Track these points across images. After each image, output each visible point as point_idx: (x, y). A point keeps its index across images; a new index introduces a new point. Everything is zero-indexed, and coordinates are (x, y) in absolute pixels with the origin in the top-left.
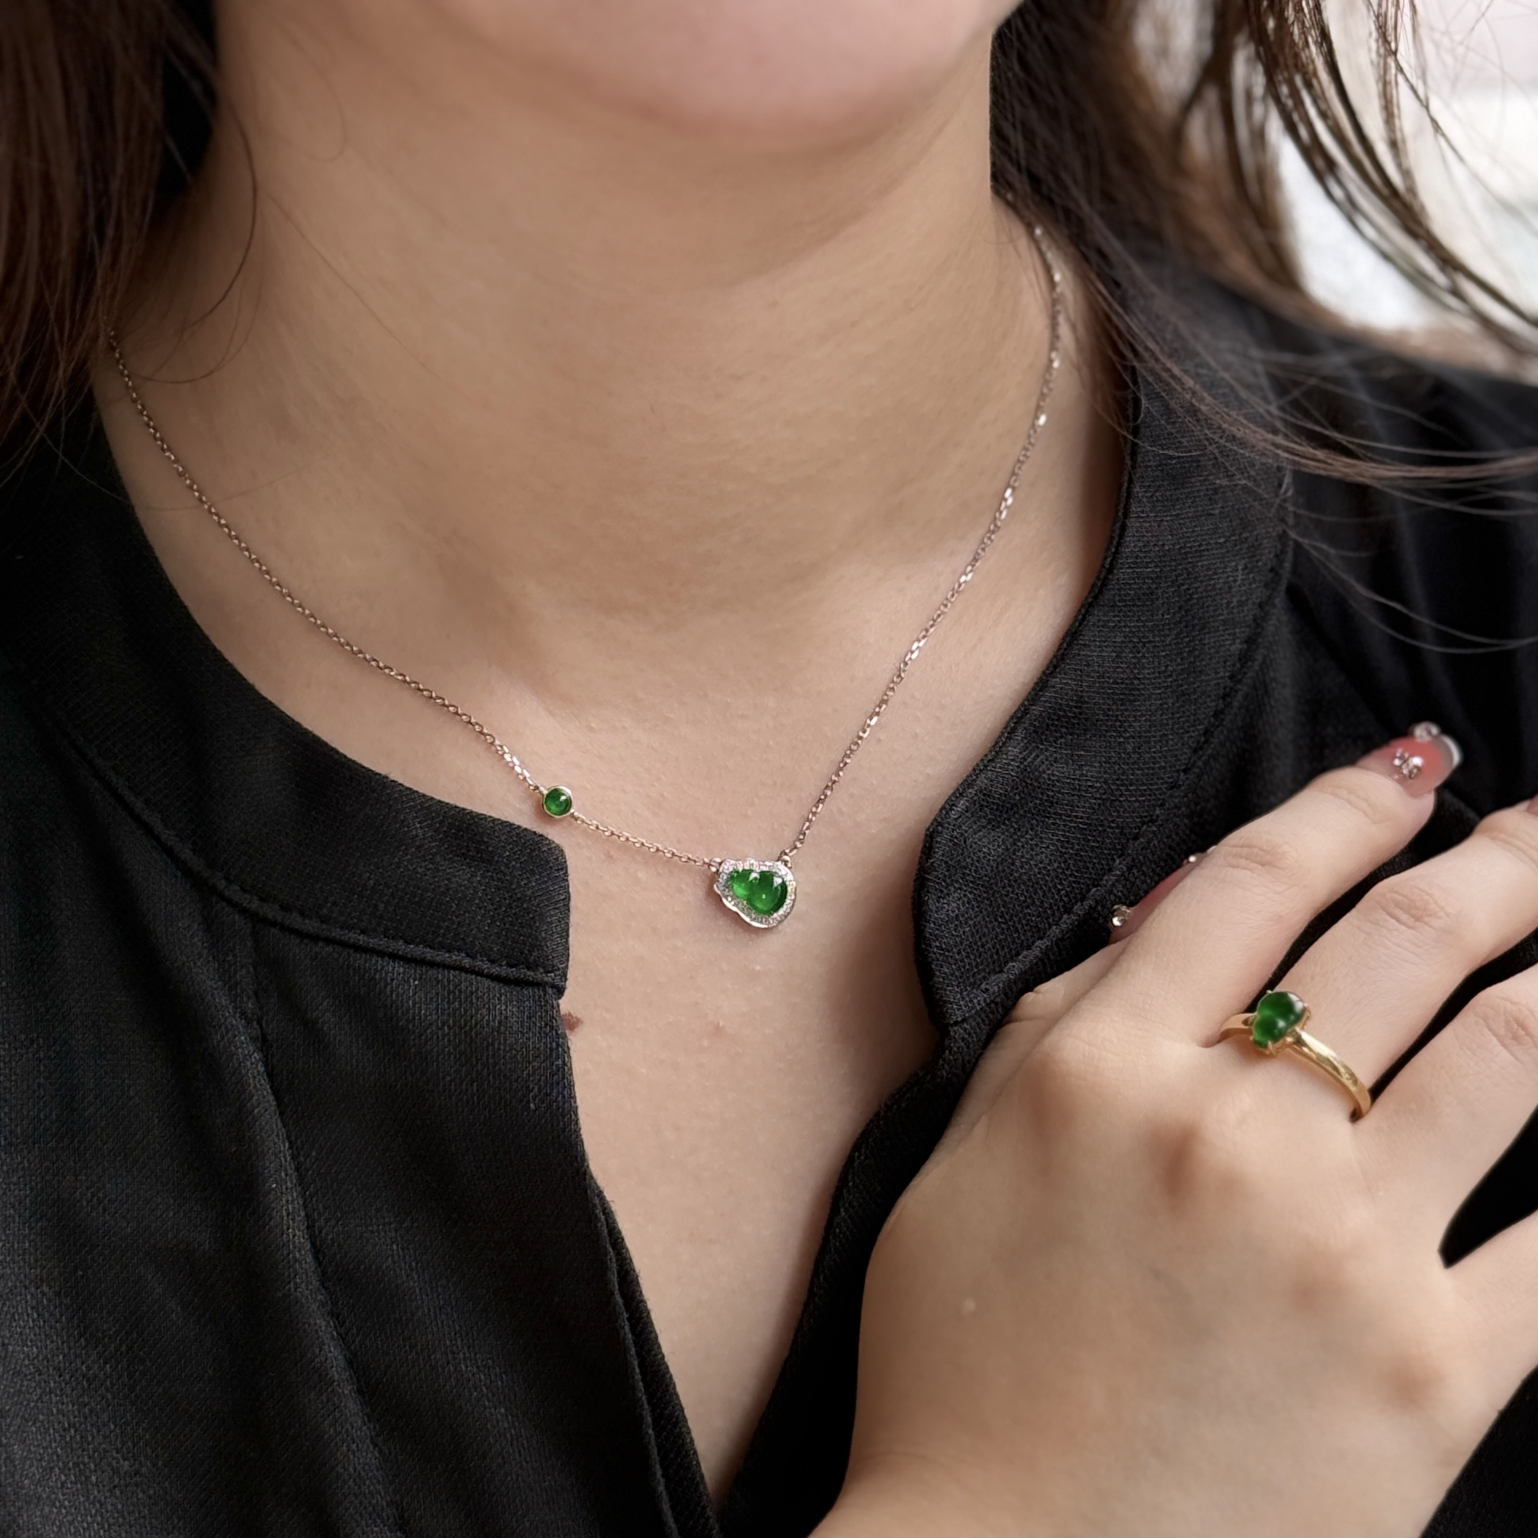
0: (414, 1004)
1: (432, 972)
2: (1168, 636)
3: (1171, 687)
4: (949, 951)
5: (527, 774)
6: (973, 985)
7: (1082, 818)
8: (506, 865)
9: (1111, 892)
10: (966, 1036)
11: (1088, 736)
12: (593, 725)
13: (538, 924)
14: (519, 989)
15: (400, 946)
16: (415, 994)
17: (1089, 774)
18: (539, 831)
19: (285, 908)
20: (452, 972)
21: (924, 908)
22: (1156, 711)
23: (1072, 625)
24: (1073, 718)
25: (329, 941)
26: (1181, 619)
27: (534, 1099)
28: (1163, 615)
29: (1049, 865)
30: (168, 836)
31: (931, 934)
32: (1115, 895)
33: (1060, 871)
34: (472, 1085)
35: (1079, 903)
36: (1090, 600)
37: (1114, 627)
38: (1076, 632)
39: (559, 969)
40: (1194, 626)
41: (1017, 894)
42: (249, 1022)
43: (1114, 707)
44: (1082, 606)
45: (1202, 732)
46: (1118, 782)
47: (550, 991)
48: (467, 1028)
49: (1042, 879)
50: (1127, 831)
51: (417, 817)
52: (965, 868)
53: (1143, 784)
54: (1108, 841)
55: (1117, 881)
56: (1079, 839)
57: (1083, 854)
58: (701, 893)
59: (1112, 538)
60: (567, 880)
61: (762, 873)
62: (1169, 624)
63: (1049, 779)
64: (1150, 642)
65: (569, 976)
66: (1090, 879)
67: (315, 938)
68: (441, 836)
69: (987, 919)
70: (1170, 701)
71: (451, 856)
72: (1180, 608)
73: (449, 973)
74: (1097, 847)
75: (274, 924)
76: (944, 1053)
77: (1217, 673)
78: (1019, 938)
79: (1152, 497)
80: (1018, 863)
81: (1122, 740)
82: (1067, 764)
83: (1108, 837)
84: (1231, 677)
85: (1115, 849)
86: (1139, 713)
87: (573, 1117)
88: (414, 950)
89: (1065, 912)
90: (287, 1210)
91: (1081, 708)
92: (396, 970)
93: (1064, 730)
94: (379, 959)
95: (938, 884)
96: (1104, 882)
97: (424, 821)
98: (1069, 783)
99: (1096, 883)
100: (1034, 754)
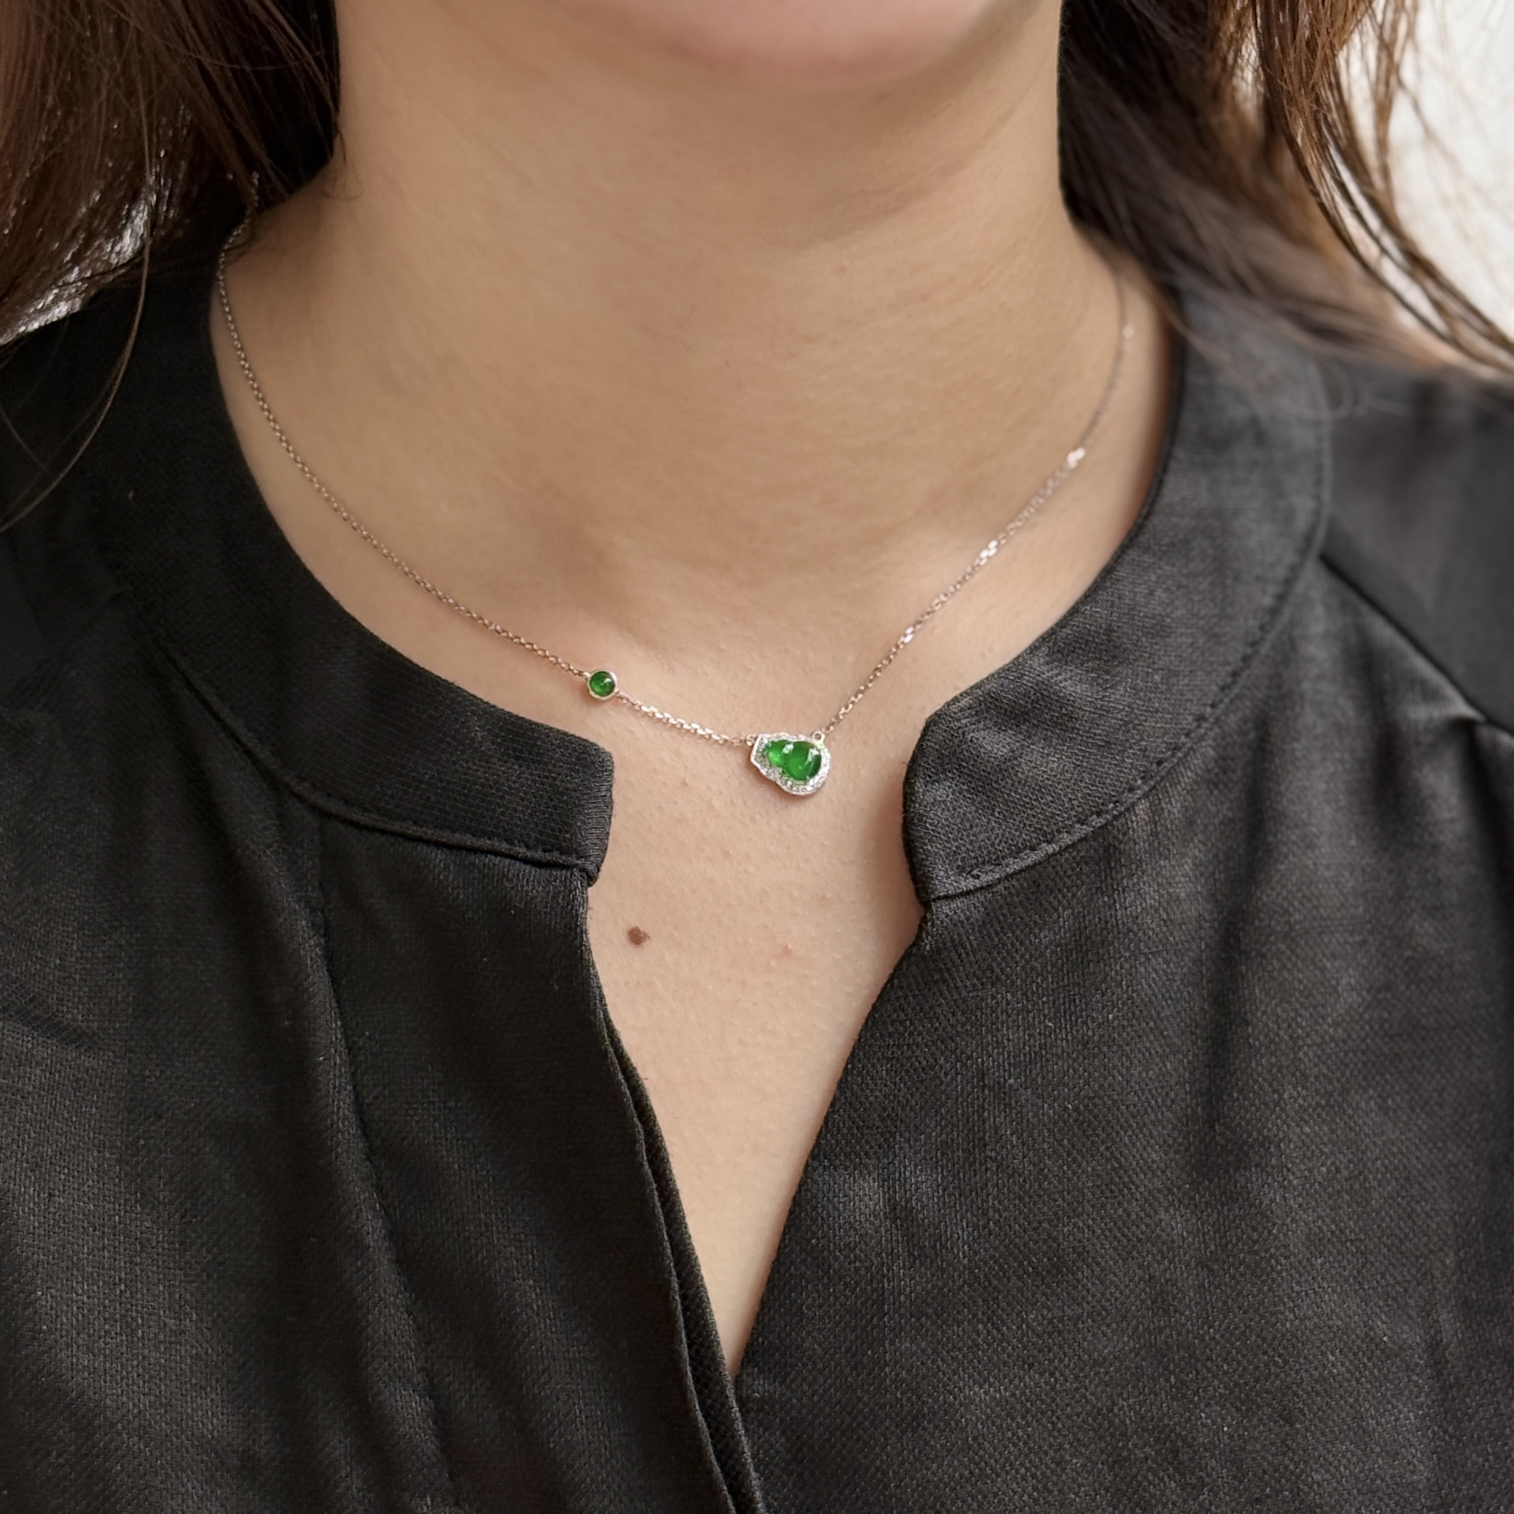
1: (471, 857)
2: (1202, 583)
6: (961, 869)
8: (554, 765)
9: (1130, 809)
13: (575, 815)
14: (549, 871)
15: (445, 834)
18: (591, 739)
19: (347, 802)
20: (488, 856)
21: (910, 789)
24: (1102, 644)
25: (383, 832)
26: (1215, 569)
27: (558, 981)
29: (1060, 774)
30: (250, 740)
31: (916, 814)
33: (1073, 781)
35: (1094, 817)
36: (1126, 542)
37: (1148, 568)
39: (592, 856)
42: (313, 910)
43: (1143, 639)
45: (1230, 673)
47: (577, 873)
49: (1051, 786)
50: (1151, 754)
51: (478, 721)
52: (962, 761)
53: (1169, 713)
54: (1129, 761)
55: (1138, 800)
56: (1096, 755)
62: (1203, 573)
63: (1070, 695)
64: (1184, 586)
66: (1106, 794)
67: (371, 829)
68: (499, 740)
69: (982, 811)
70: (1201, 641)
71: (505, 757)
72: (1215, 560)
73: (486, 857)
75: (337, 817)
76: (927, 924)
77: (1246, 622)
78: (1020, 836)
80: (1024, 766)
82: (1092, 686)
84: (1262, 628)
88: (458, 838)
89: (1078, 822)
90: (334, 1085)
91: (1109, 635)
92: (438, 856)
93: (1091, 655)
94: (425, 846)
95: (927, 769)
96: (1123, 799)
97: (483, 726)
98: (1091, 702)
99: (1114, 799)
100: (1055, 671)
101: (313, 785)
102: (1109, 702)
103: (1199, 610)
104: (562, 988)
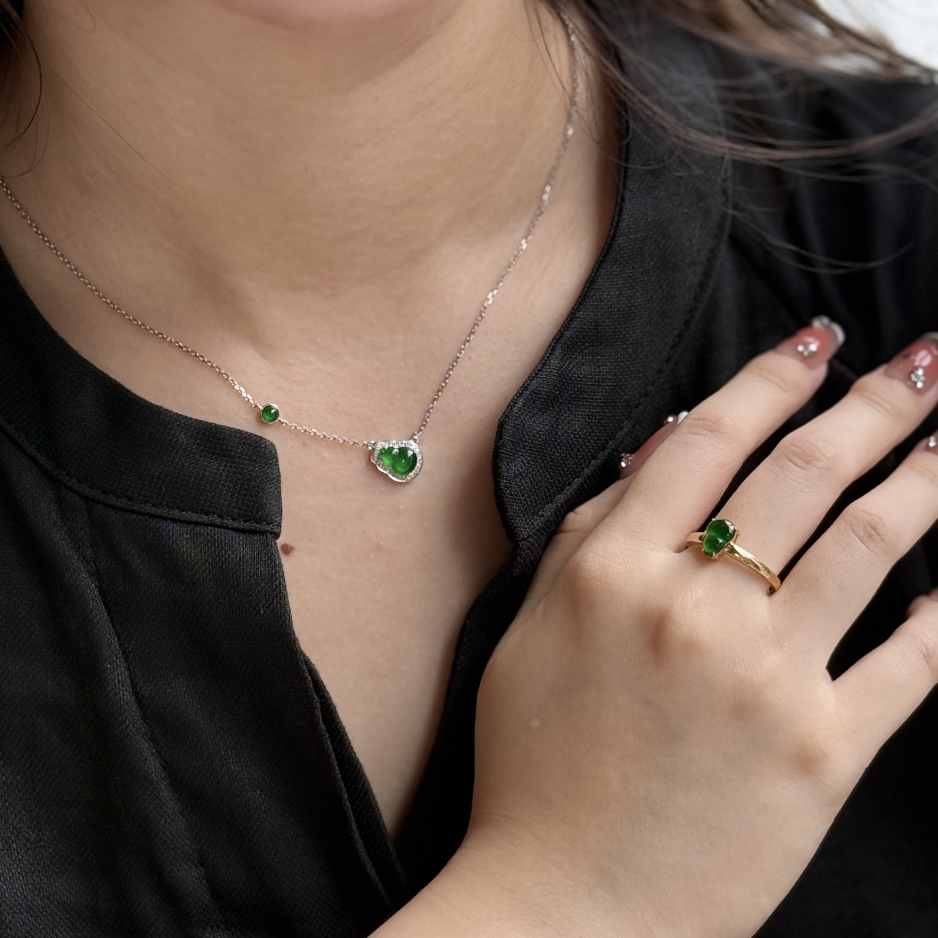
0: (187, 550)
1: (197, 529)
2: (653, 276)
3: (655, 309)
4: (516, 496)
5: (250, 397)
6: (533, 514)
7: (600, 399)
8: (239, 457)
10: (531, 546)
11: (603, 346)
12: (290, 362)
13: (261, 494)
14: (251, 536)
15: (176, 513)
16: (187, 543)
17: (605, 371)
18: (259, 433)
19: (104, 492)
20: (209, 528)
21: (499, 470)
22: (647, 325)
23: (590, 275)
24: (593, 336)
25: (133, 512)
26: (661, 264)
27: (263, 607)
28: (649, 263)
29: (580, 431)
31: (504, 486)
33: (588, 434)
34: (225, 599)
35: (602, 452)
36: (601, 258)
37: (617, 275)
38: (592, 280)
39: (275, 521)
40: (669, 269)
41: (560, 453)
42: (88, 564)
43: (619, 326)
44: (596, 263)
45: (677, 335)
46: (623, 373)
47: (270, 536)
48: (220, 563)
49: (576, 441)
50: (631, 403)
51: (182, 431)
52: (525, 442)
53: (640, 372)
54: (618, 411)
55: (626, 434)
56: (599, 413)
57: (602, 421)
59: (614, 217)
60: (278, 465)
61: (400, 449)
62: (653, 268)
63: (578, 377)
64: (641, 281)
65: (282, 525)
66: (608, 436)
67: (125, 510)
68: (198, 441)
69: (541, 471)
70: (655, 318)
71: (205, 453)
72: (660, 257)
73: (208, 528)
74: (611, 416)
75: (98, 502)
76: (517, 558)
77: (684, 297)
78: (563, 480)
79: (639, 187)
80: (560, 433)
82: (590, 365)
83: (618, 409)
84: (695, 299)
85: (623, 415)
86: (636, 328)
87: (287, 617)
88: (185, 515)
89: (592, 459)
90: (118, 680)
91: (597, 329)
92: (175, 528)
93: (587, 344)
94: (164, 522)
95: (507, 454)
96: (617, 437)
97: (187, 433)
98: (591, 378)
99: (612, 438)
100: (568, 362)
102: (603, 376)
103: (652, 296)
104: (265, 612)
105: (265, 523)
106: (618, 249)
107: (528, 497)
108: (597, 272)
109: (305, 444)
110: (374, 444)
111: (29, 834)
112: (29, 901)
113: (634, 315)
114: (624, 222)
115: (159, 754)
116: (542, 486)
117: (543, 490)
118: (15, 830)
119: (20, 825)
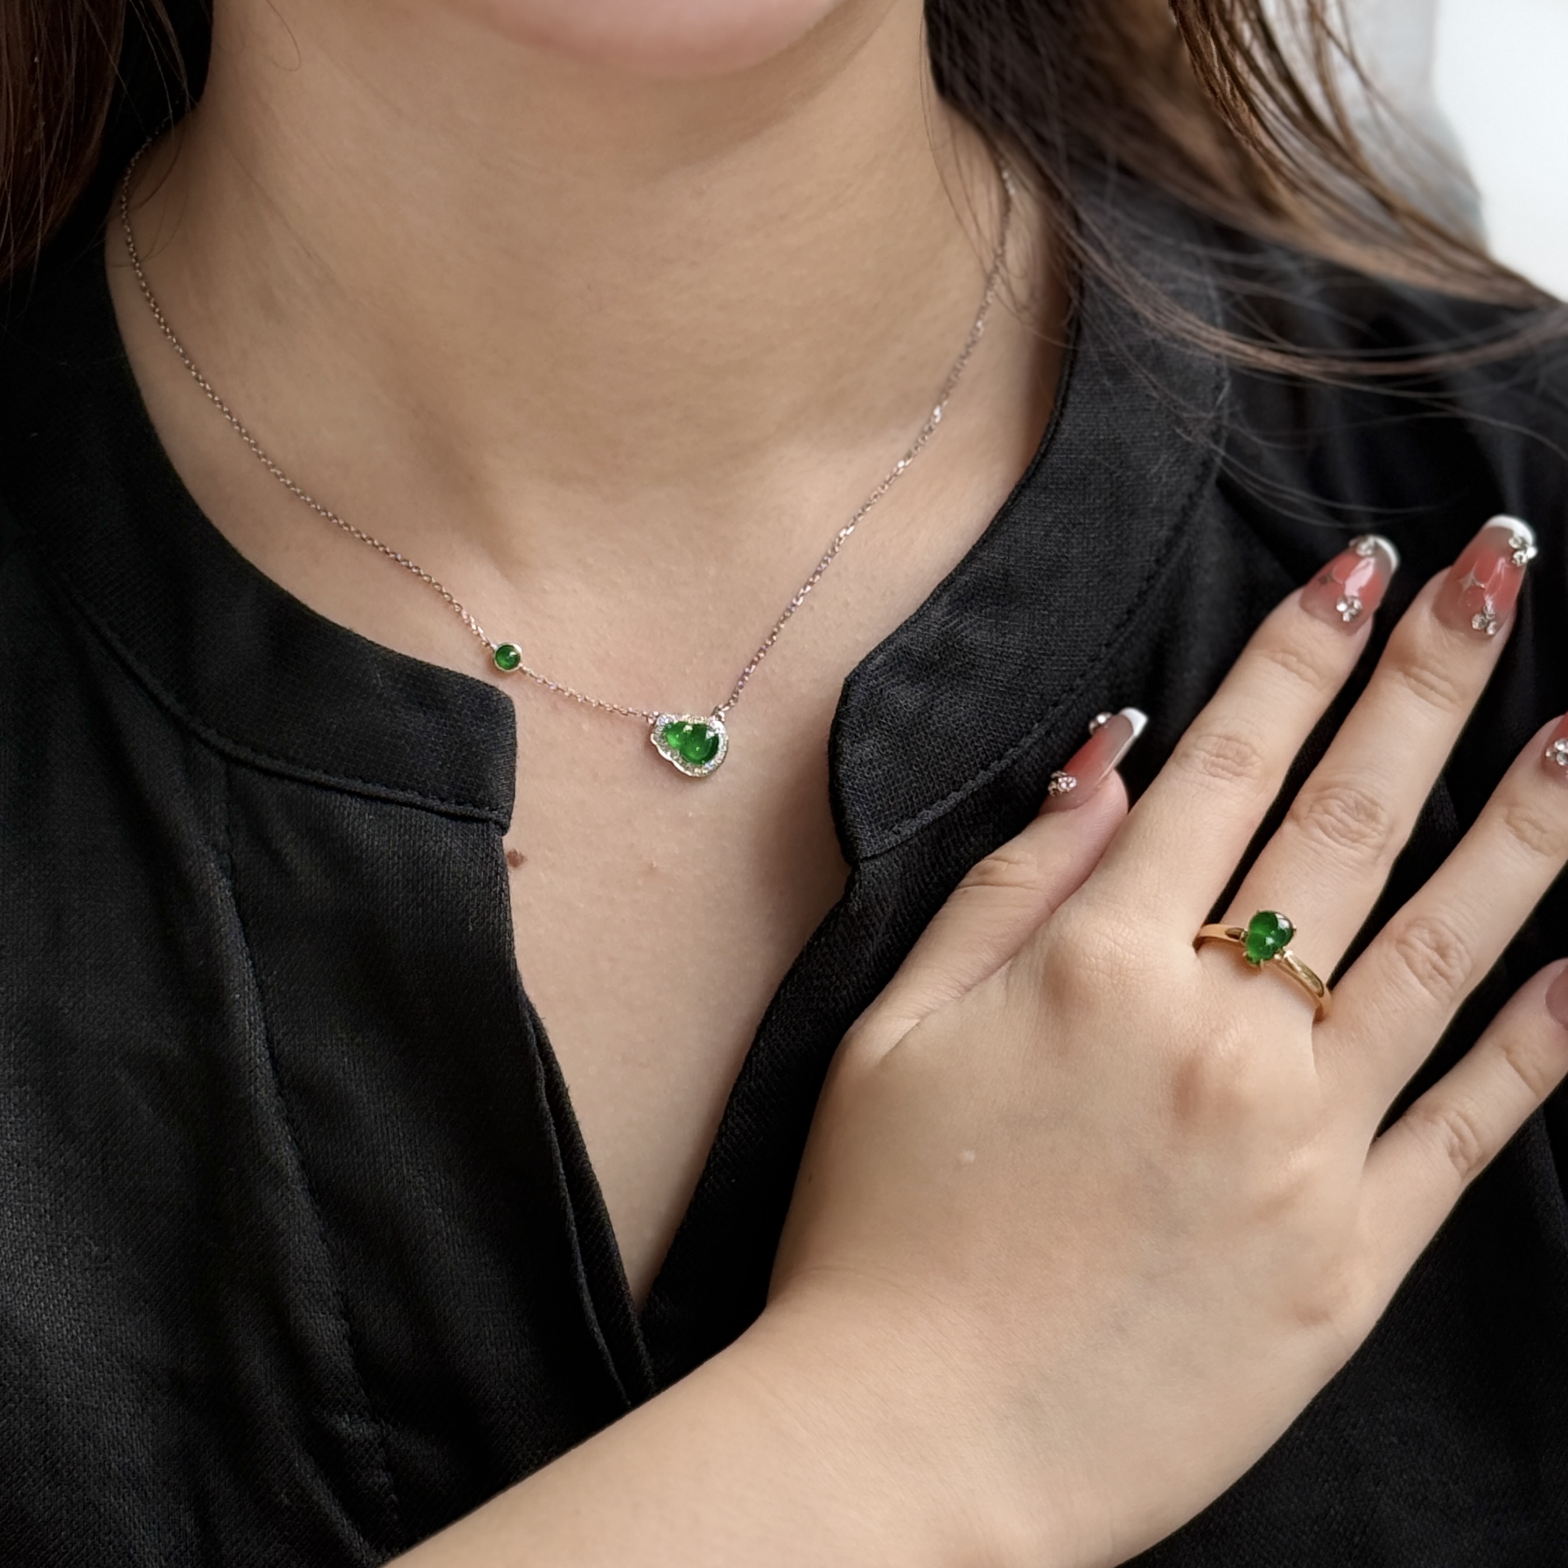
0: (368, 836)
1: (387, 808)
2: (1098, 519)
3: (1097, 567)
4: (861, 792)
5: (481, 631)
6: (884, 826)
8: (459, 713)
9: (1028, 753)
10: (877, 872)
11: (1013, 608)
12: (546, 587)
13: (484, 766)
14: (465, 825)
15: (358, 785)
17: (1012, 642)
18: (490, 683)
19: (256, 750)
20: (404, 808)
21: (838, 750)
22: (1082, 588)
24: (999, 589)
25: (292, 779)
26: (1111, 504)
27: (472, 922)
28: (1094, 499)
29: (966, 722)
31: (844, 775)
32: (1032, 757)
33: (978, 729)
34: (417, 910)
35: (996, 762)
36: (1023, 482)
37: (1045, 508)
39: (503, 807)
40: (1123, 512)
41: (933, 746)
42: (220, 853)
43: (1040, 582)
45: (1125, 610)
46: (1040, 652)
47: (493, 826)
48: (415, 857)
49: (959, 735)
50: (1047, 697)
51: (378, 668)
52: (882, 718)
53: (1065, 655)
54: (1028, 705)
55: (1035, 743)
56: (998, 701)
57: (1001, 715)
58: (640, 744)
60: (514, 728)
61: (696, 727)
62: (1100, 508)
63: (972, 643)
64: (1080, 524)
65: (513, 815)
66: (1007, 739)
67: (281, 776)
68: (400, 686)
69: (902, 767)
70: (1096, 580)
71: (408, 704)
72: (1111, 494)
73: (402, 809)
74: (1016, 710)
75: (245, 764)
76: (855, 885)
77: (1142, 556)
78: (934, 787)
79: (1091, 389)
80: (935, 718)
81: (1046, 612)
82: (991, 631)
83: (1027, 701)
84: (1158, 561)
85: (1034, 712)
86: (1065, 589)
87: (508, 939)
88: (371, 788)
89: (982, 768)
90: (250, 1022)
91: (1007, 581)
92: (353, 806)
93: (989, 600)
94: (339, 796)
95: (853, 729)
96: (1022, 743)
97: (384, 672)
98: (992, 649)
99: (1014, 743)
100: (957, 620)
101: (219, 732)
102: (1009, 648)
103: (1095, 548)
104: (475, 930)
105: (487, 808)
106: (1050, 471)
107: (878, 799)
108: (1015, 499)
109: (555, 708)
110: (657, 717)
111: (90, 1248)
112: (78, 1344)
113: (1064, 570)
114: (1063, 434)
115: (297, 1143)
116: (901, 788)
117: (903, 795)
118: (70, 1239)
119: (78, 1232)
